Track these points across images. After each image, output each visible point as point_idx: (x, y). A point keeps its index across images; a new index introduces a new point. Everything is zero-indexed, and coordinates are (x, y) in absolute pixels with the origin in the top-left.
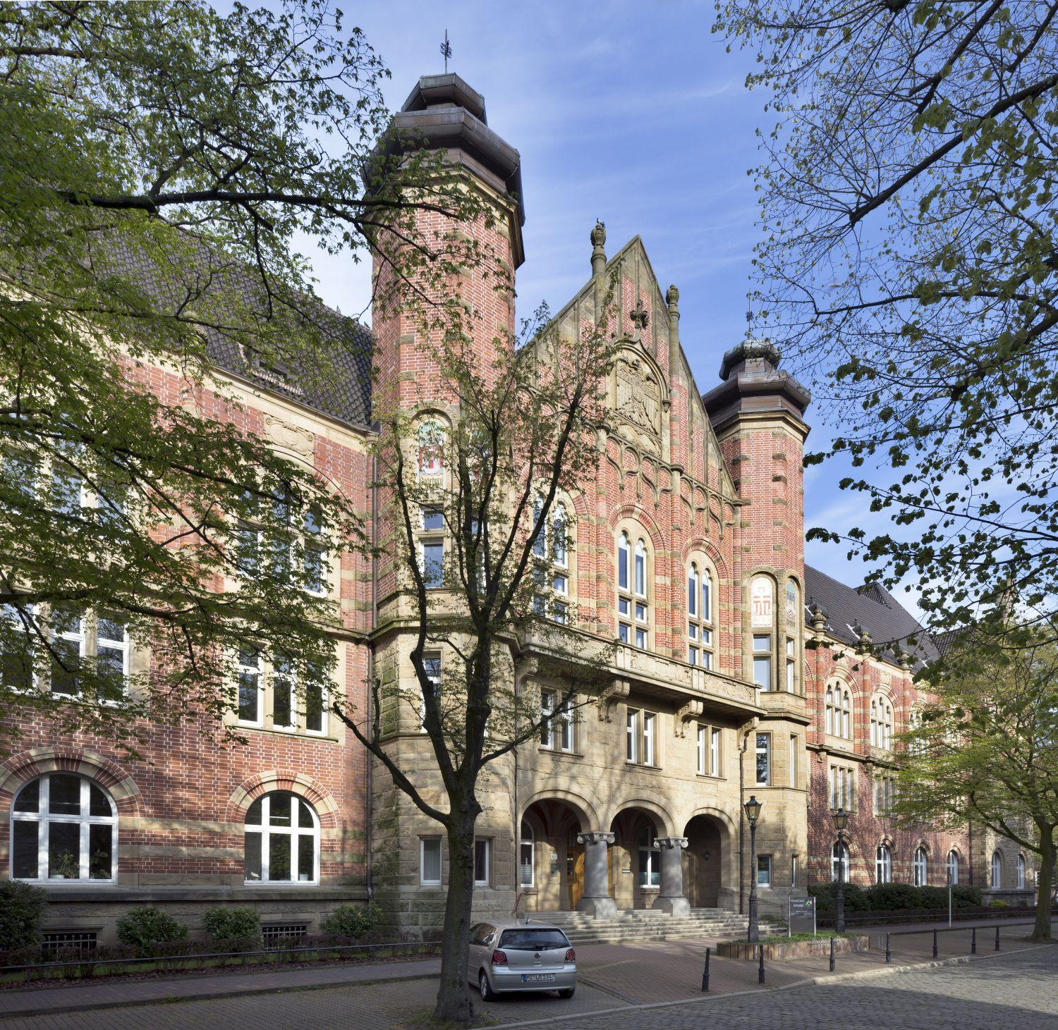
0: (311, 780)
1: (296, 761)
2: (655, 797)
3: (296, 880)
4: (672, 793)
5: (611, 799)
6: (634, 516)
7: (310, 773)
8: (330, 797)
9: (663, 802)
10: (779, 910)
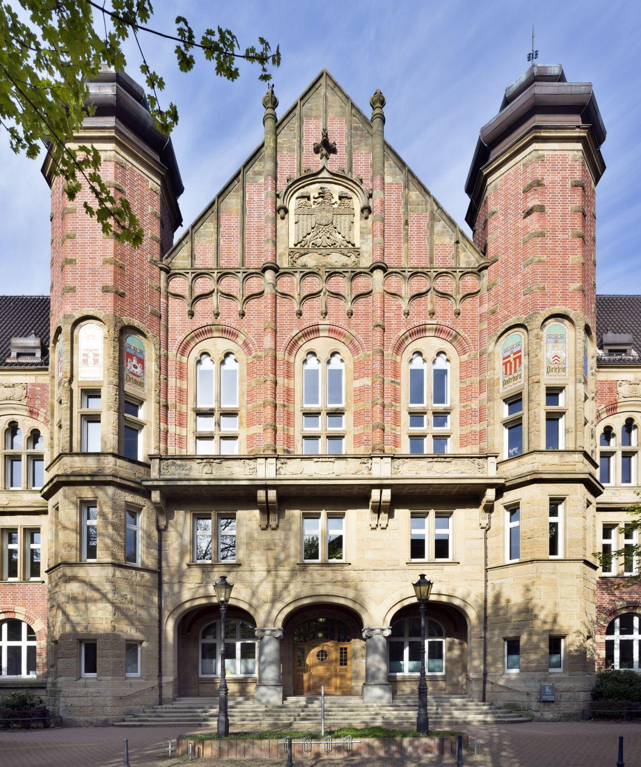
0: (25, 610)
1: (14, 599)
2: (337, 590)
3: (24, 675)
4: (366, 586)
5: (276, 598)
6: (321, 334)
7: (24, 605)
8: (39, 620)
9: (351, 594)
10: (525, 698)
